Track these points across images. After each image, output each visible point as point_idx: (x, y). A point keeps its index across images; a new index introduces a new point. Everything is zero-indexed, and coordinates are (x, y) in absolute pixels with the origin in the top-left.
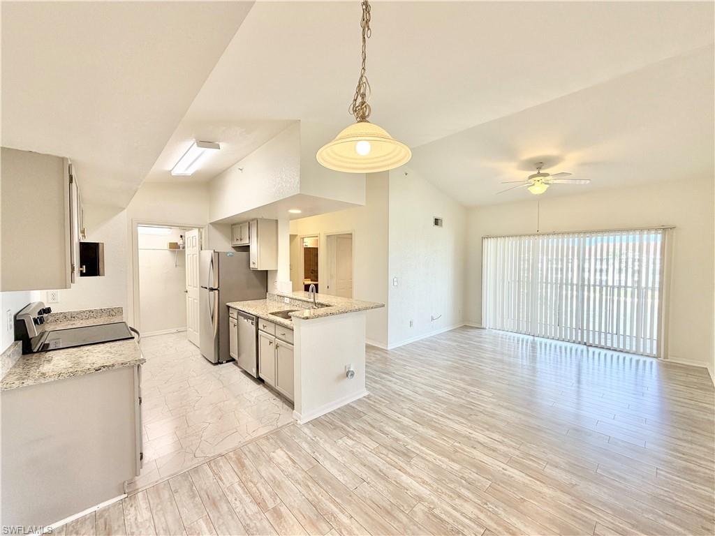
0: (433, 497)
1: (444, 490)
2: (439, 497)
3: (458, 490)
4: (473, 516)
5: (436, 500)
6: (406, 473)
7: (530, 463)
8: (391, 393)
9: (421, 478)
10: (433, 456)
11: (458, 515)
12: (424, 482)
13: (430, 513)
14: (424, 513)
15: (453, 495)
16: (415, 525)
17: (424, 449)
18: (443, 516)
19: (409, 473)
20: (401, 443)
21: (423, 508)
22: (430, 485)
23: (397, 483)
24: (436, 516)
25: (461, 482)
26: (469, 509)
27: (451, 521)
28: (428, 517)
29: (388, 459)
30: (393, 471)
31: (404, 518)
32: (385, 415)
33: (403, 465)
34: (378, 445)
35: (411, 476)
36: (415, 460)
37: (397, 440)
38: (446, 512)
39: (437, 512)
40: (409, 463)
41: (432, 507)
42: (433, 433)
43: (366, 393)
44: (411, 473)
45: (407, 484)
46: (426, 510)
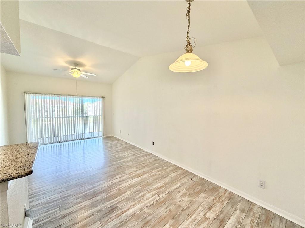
0: (142, 204)
1: (139, 200)
2: (142, 202)
3: (140, 196)
4: (152, 195)
5: (143, 204)
6: (126, 211)
7: (133, 175)
8: (47, 205)
9: (131, 206)
10: (119, 198)
11: (150, 199)
12: (134, 205)
13: (149, 207)
14: (148, 209)
15: (142, 198)
16: (153, 214)
17: (113, 200)
18: (151, 203)
19: (126, 210)
20: (104, 209)
21: (146, 209)
22: (135, 204)
23: (131, 216)
24: (151, 206)
25: (137, 194)
26: (148, 195)
27: (153, 202)
28: (151, 208)
29: (113, 218)
30: (123, 217)
31: (150, 217)
32: (70, 213)
33: (120, 211)
34: (99, 222)
35: (128, 210)
36: (119, 206)
37: (100, 211)
38: (149, 202)
39: (148, 205)
40: (120, 209)
41: (146, 206)
42: (104, 194)
43: (32, 220)
44: (127, 209)
45: (132, 212)
46: (147, 208)
